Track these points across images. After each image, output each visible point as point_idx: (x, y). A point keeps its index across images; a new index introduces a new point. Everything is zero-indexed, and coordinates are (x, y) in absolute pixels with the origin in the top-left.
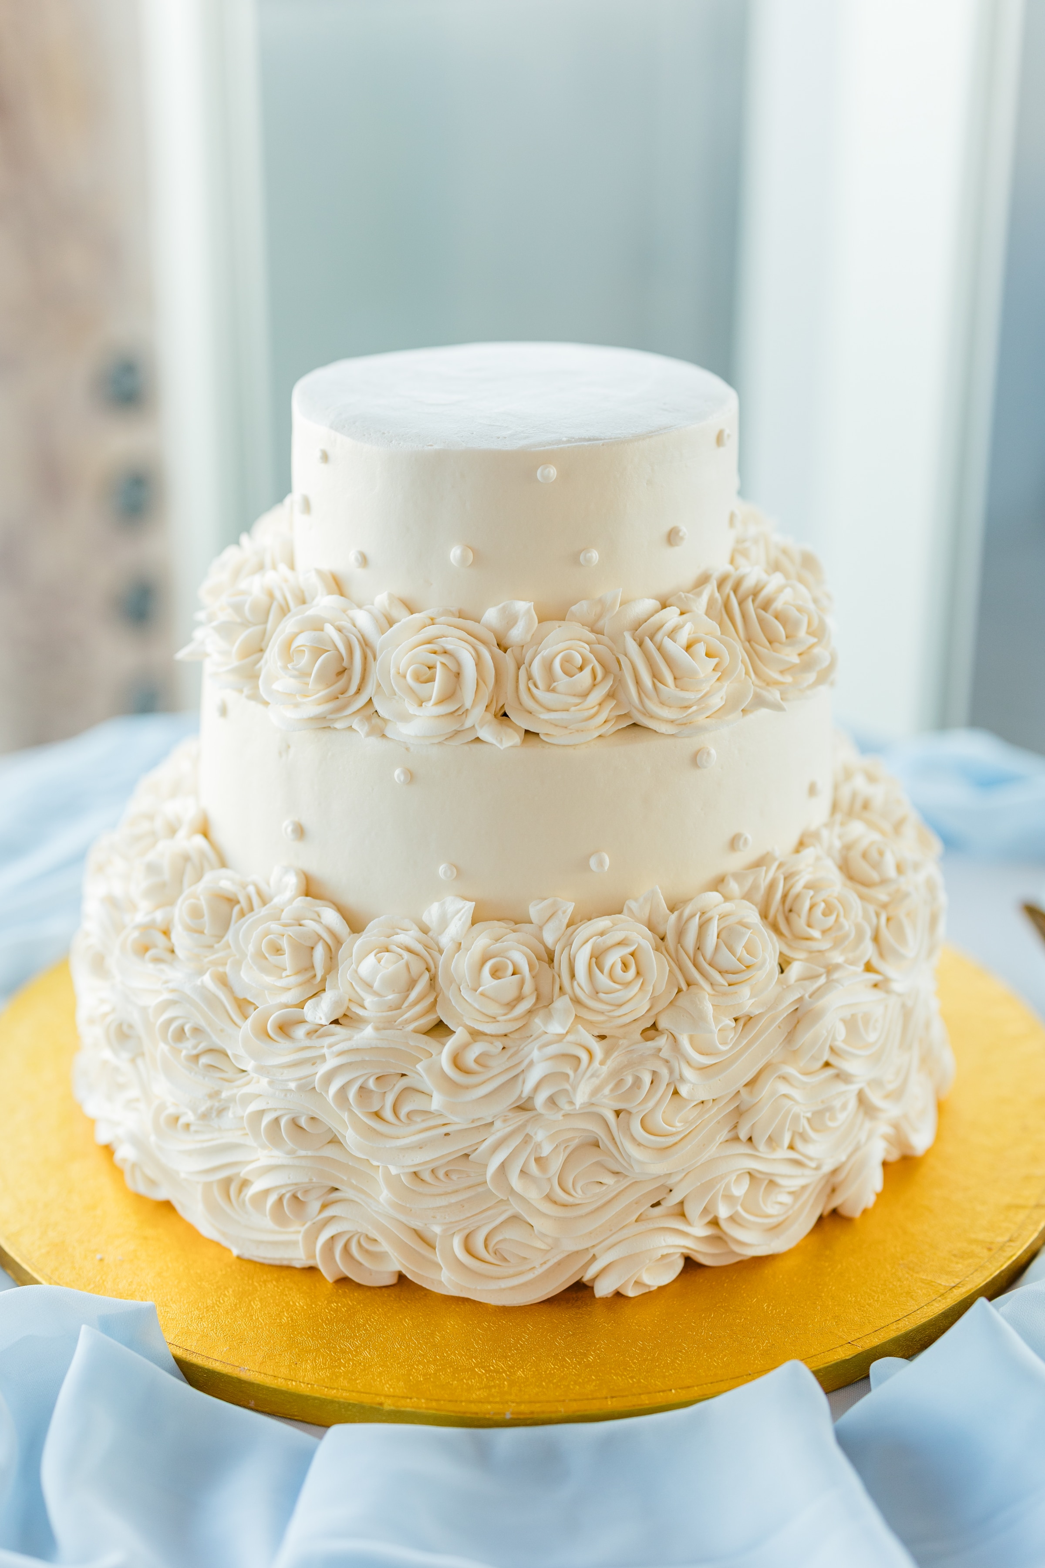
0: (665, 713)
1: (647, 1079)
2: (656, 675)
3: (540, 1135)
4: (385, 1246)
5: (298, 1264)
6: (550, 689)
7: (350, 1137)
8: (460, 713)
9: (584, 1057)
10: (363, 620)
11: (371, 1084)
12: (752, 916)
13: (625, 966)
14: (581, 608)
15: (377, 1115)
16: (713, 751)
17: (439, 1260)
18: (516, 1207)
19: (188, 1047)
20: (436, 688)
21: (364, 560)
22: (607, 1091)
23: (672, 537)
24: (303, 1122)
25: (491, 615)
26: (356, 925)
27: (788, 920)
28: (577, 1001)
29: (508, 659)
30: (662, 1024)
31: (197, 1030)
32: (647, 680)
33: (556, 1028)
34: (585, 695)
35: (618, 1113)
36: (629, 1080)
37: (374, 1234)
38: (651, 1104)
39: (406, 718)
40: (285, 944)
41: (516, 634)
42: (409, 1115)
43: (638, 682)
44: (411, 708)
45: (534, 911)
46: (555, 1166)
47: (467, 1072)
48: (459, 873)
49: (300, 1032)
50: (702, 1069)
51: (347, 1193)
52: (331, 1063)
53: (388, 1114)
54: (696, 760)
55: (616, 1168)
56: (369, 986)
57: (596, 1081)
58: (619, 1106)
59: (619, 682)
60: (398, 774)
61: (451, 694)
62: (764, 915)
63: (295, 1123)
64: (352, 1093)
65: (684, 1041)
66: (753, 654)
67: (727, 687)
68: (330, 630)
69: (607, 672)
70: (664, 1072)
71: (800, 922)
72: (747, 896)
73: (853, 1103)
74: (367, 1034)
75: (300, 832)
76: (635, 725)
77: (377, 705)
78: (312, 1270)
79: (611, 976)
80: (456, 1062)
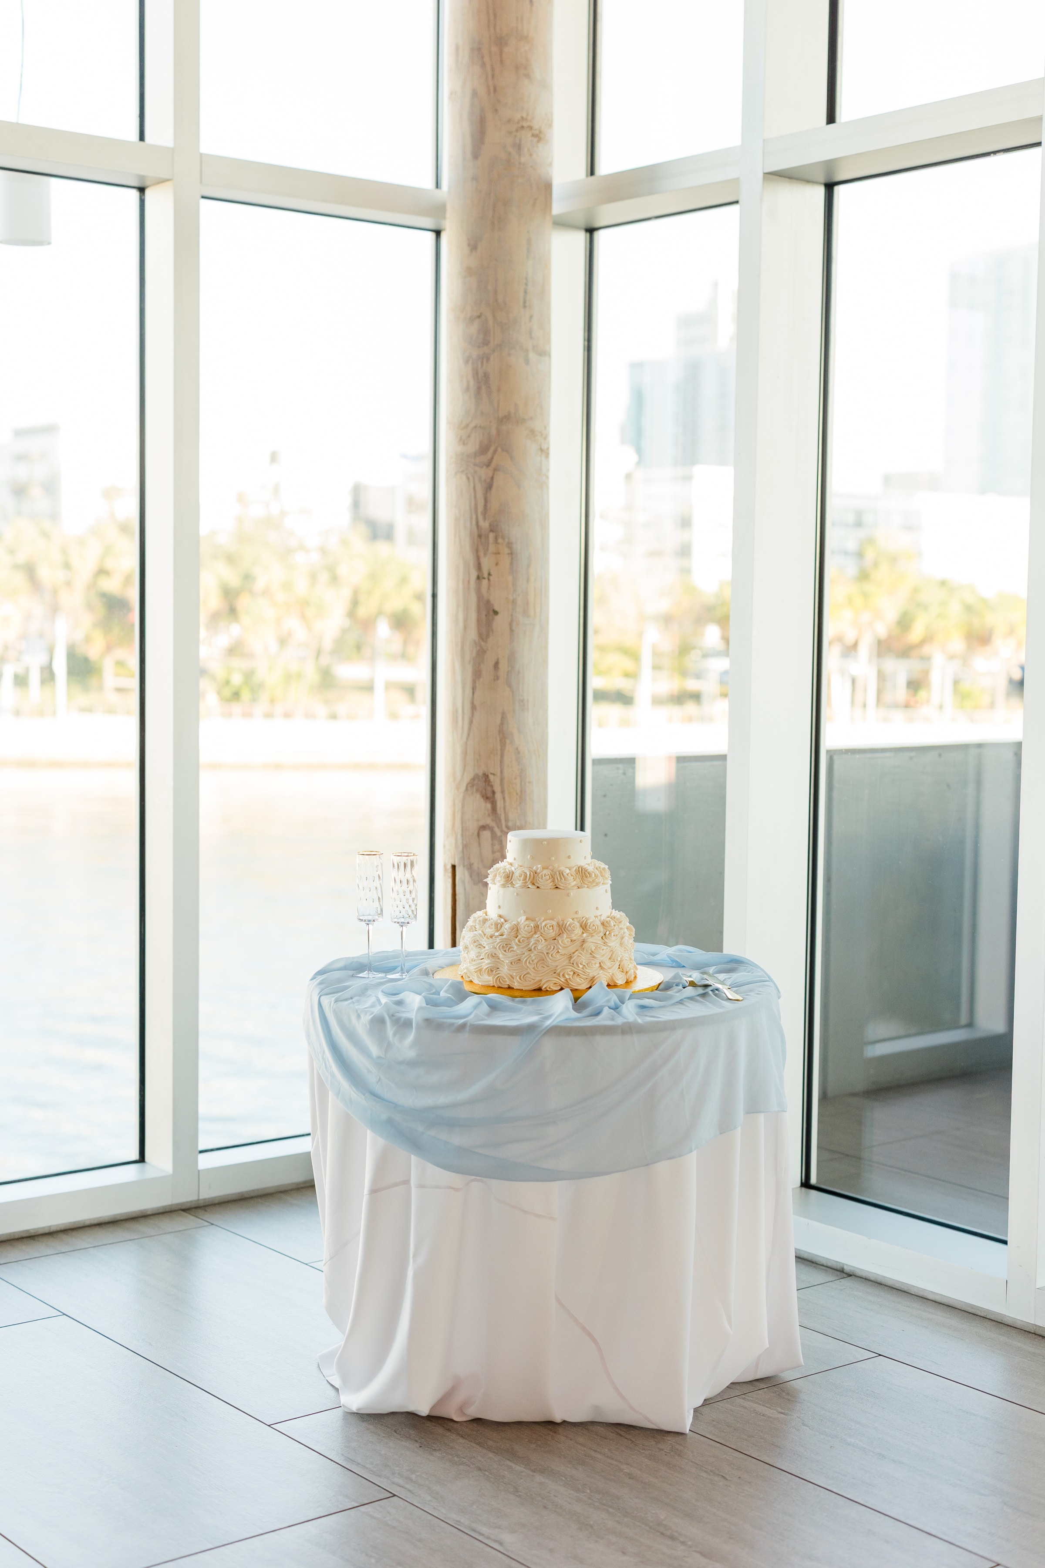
0: (562, 885)
1: (552, 948)
2: (561, 878)
3: (532, 955)
4: (507, 979)
5: (491, 985)
6: (542, 879)
7: (501, 956)
8: (526, 883)
9: (541, 941)
10: (513, 869)
11: (504, 945)
12: (578, 925)
13: (550, 927)
14: (550, 867)
15: (505, 951)
16: (572, 894)
17: (515, 981)
18: (529, 970)
19: (475, 944)
20: (522, 878)
21: (515, 859)
22: (545, 948)
23: (569, 857)
24: (493, 955)
25: (534, 868)
26: (506, 921)
27: (586, 927)
28: (542, 933)
29: (536, 875)
30: (557, 938)
31: (477, 941)
32: (559, 879)
33: (537, 936)
34: (547, 880)
35: (547, 953)
36: (549, 947)
37: (505, 977)
38: (553, 952)
39: (517, 884)
40: (493, 923)
41: (538, 871)
42: (511, 951)
43: (558, 880)
44: (518, 882)
45: (537, 919)
46: (535, 961)
47: (521, 943)
48: (525, 912)
49: (494, 937)
50: (564, 947)
51: (501, 969)
52: (498, 941)
53: (507, 951)
54: (568, 895)
55: (548, 965)
56: (506, 929)
57: (542, 946)
58: (547, 952)
59: (554, 879)
60: (515, 894)
61: (525, 879)
62: (581, 926)
63: (492, 954)
64: (501, 947)
65: (560, 942)
66: (582, 878)
67: (575, 882)
68: (507, 870)
69: (552, 877)
70: (556, 947)
71: (588, 927)
72: (578, 922)
73: (598, 965)
74: (504, 937)
75: (499, 907)
76: (557, 887)
77: (513, 883)
78: (494, 986)
79: (547, 928)
80: (519, 941)
